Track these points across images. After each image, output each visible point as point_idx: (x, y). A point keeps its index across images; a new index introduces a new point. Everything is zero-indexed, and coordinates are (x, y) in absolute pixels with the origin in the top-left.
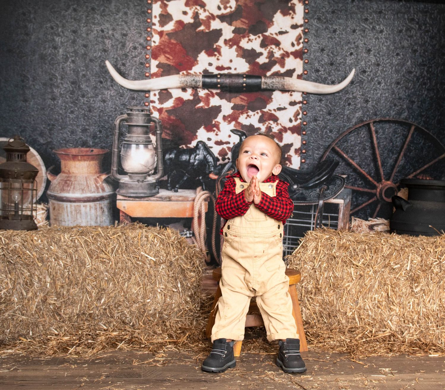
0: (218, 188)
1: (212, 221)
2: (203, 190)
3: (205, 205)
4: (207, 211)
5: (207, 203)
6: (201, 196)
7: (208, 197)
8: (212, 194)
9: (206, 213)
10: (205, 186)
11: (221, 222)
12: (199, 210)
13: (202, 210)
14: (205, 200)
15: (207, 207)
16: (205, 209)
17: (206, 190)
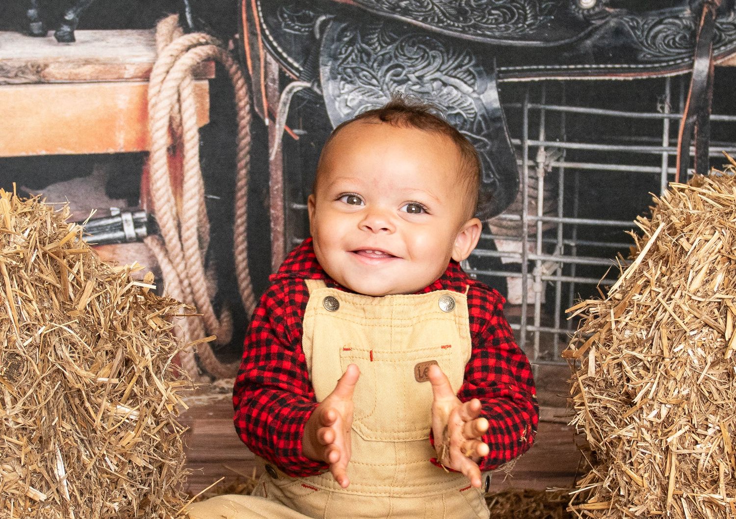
0: (250, 19)
1: (232, 166)
2: (187, 30)
3: (198, 96)
4: (206, 121)
5: (205, 84)
6: (176, 58)
7: (208, 59)
8: (227, 44)
9: (202, 131)
10: (191, 12)
11: (272, 167)
12: (171, 119)
13: (185, 116)
14: (197, 73)
15: (207, 106)
16: (199, 113)
17: (197, 28)
